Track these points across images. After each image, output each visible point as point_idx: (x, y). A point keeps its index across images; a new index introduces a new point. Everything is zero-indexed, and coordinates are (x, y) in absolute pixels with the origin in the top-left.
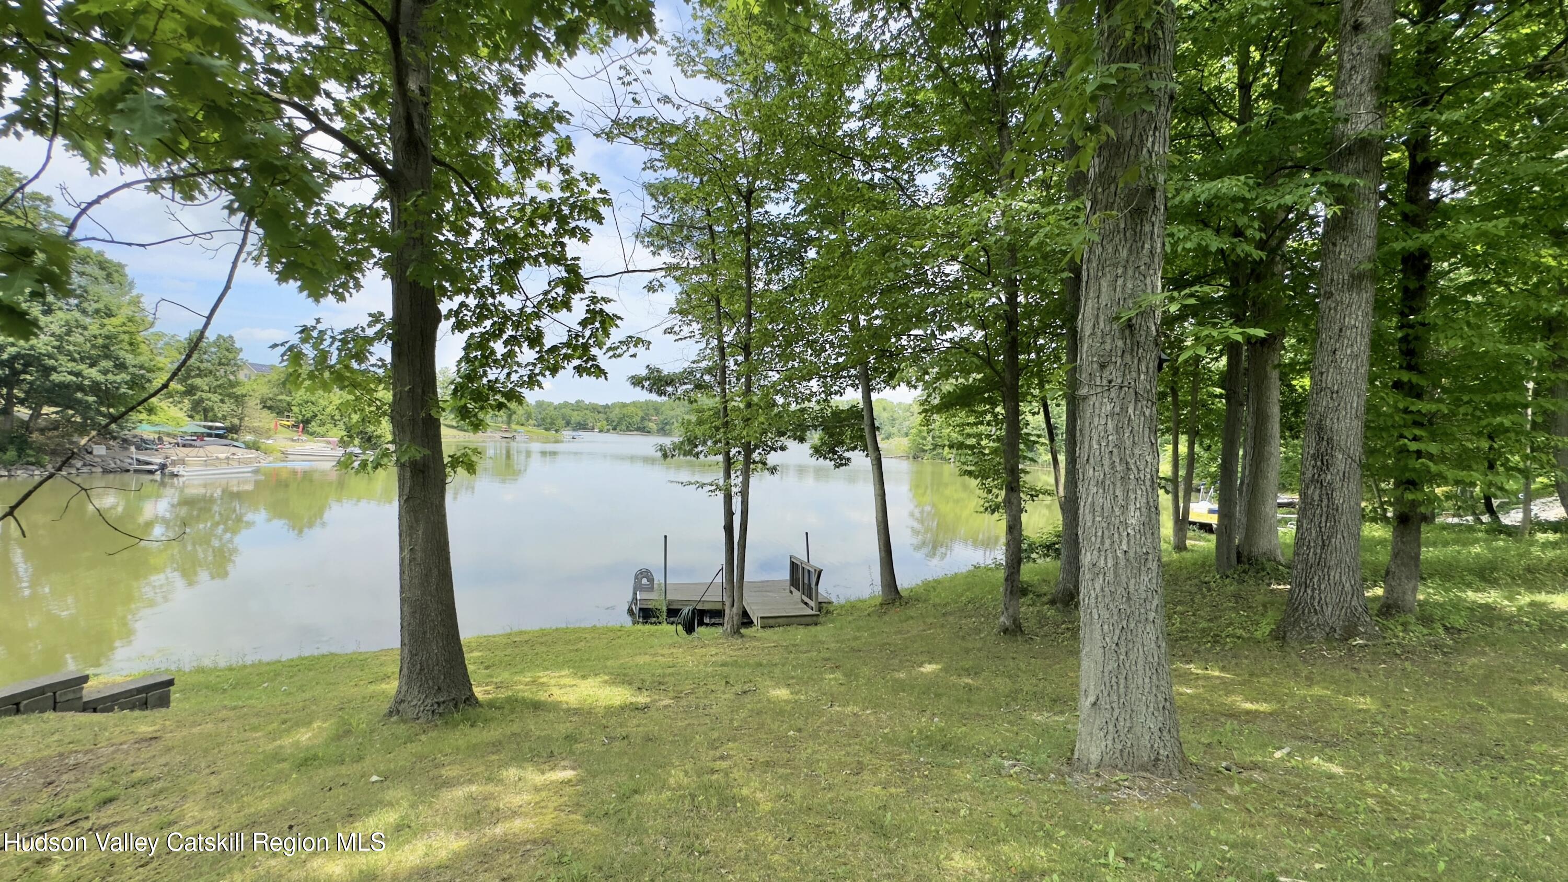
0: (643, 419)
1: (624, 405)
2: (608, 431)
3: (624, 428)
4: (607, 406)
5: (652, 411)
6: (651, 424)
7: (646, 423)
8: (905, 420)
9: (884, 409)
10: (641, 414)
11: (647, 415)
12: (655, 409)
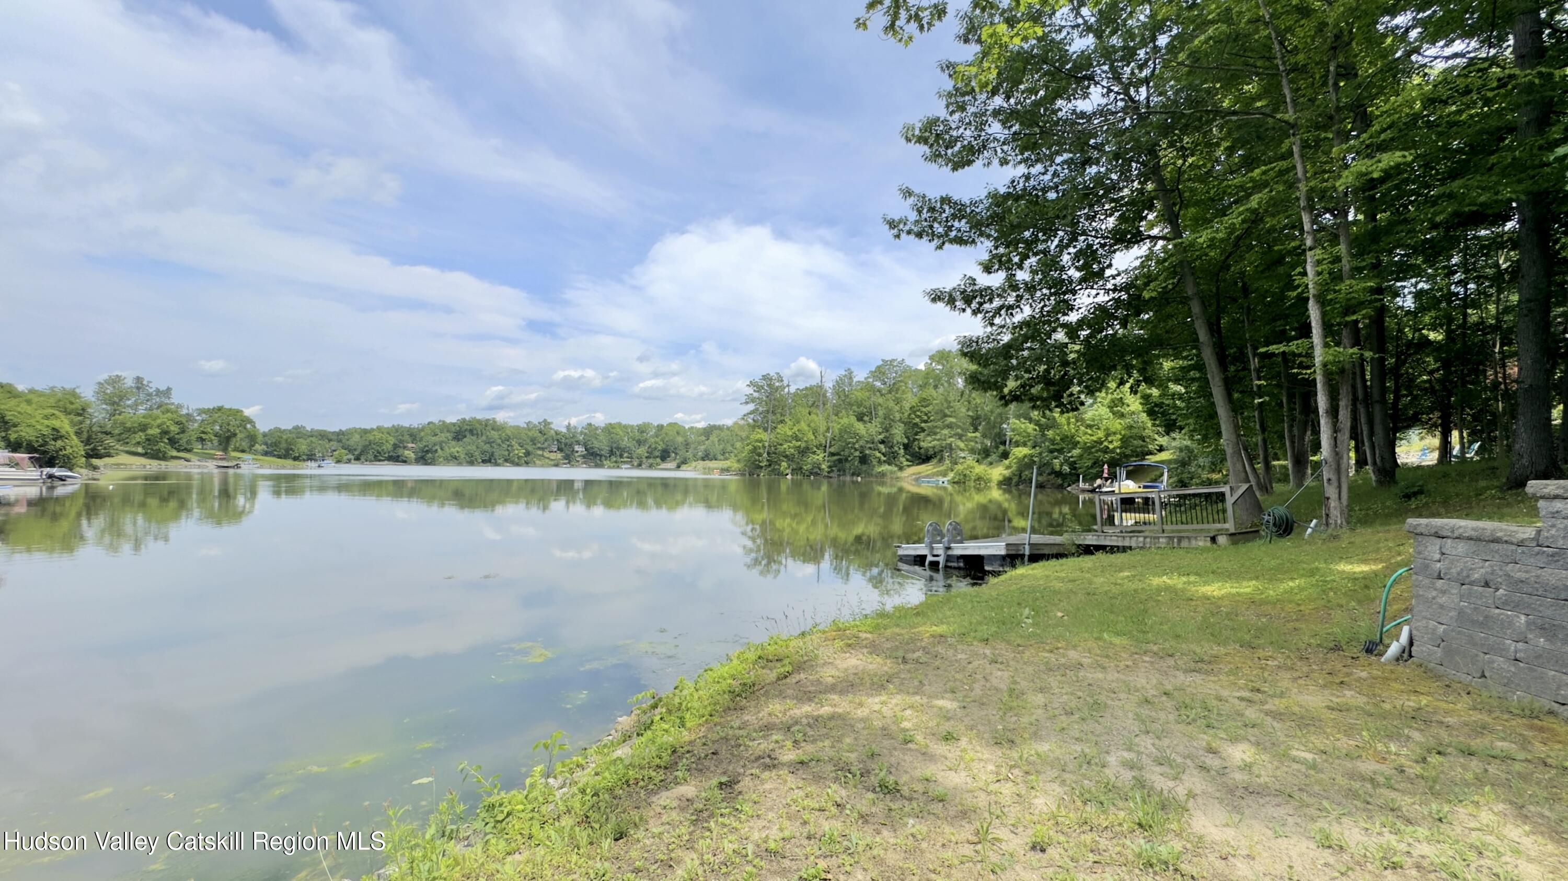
0: (395, 446)
1: (365, 432)
2: (349, 461)
3: (370, 457)
4: (341, 433)
5: (407, 437)
6: (406, 452)
7: (400, 451)
8: (699, 443)
9: (678, 433)
10: (392, 440)
11: (401, 441)
12: (411, 435)
